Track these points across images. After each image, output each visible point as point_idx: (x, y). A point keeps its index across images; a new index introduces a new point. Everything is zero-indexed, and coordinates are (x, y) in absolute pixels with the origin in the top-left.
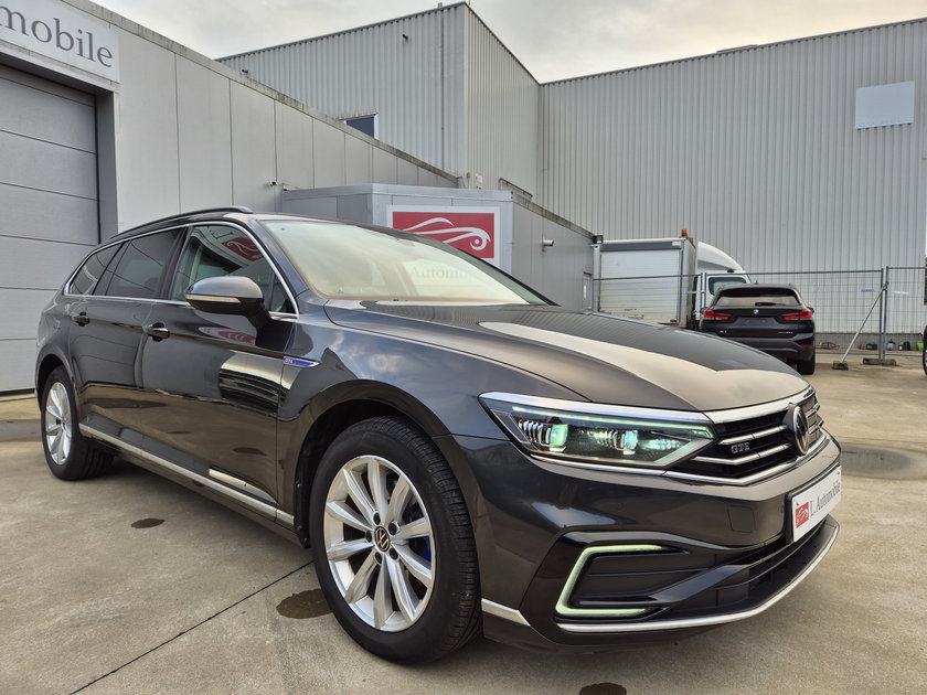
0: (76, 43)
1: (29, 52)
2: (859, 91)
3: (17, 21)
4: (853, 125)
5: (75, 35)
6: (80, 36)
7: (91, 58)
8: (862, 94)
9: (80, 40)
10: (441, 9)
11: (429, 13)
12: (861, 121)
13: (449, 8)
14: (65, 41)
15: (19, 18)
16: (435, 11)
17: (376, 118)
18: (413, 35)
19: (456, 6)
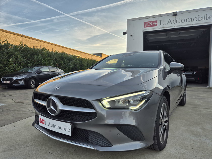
0: (203, 18)
1: (192, 24)
3: (190, 20)
5: (203, 16)
6: (204, 16)
7: (207, 19)
9: (204, 17)
14: (200, 19)
15: (191, 19)
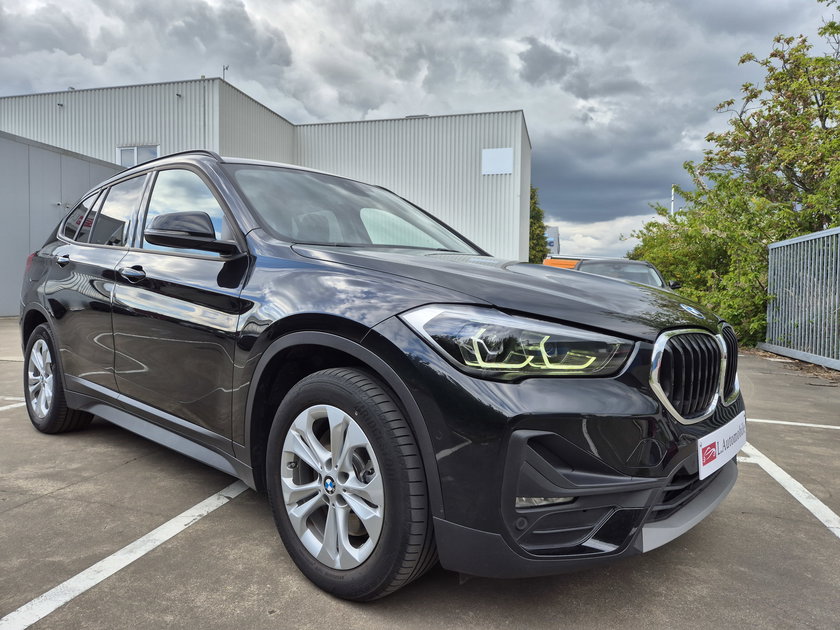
2: (484, 152)
4: (480, 173)
8: (486, 153)
10: (203, 80)
11: (195, 81)
12: (484, 171)
13: (209, 80)
16: (200, 81)
17: (158, 147)
18: (184, 95)
19: (213, 80)
